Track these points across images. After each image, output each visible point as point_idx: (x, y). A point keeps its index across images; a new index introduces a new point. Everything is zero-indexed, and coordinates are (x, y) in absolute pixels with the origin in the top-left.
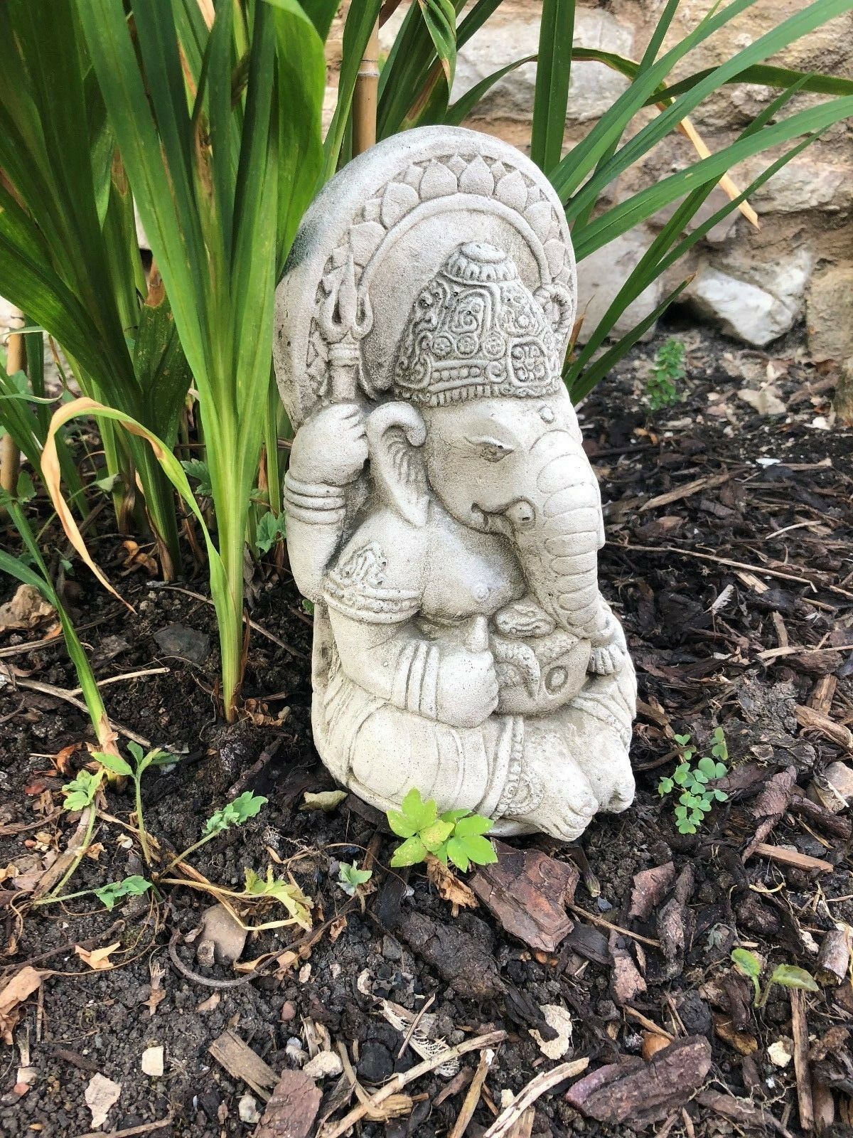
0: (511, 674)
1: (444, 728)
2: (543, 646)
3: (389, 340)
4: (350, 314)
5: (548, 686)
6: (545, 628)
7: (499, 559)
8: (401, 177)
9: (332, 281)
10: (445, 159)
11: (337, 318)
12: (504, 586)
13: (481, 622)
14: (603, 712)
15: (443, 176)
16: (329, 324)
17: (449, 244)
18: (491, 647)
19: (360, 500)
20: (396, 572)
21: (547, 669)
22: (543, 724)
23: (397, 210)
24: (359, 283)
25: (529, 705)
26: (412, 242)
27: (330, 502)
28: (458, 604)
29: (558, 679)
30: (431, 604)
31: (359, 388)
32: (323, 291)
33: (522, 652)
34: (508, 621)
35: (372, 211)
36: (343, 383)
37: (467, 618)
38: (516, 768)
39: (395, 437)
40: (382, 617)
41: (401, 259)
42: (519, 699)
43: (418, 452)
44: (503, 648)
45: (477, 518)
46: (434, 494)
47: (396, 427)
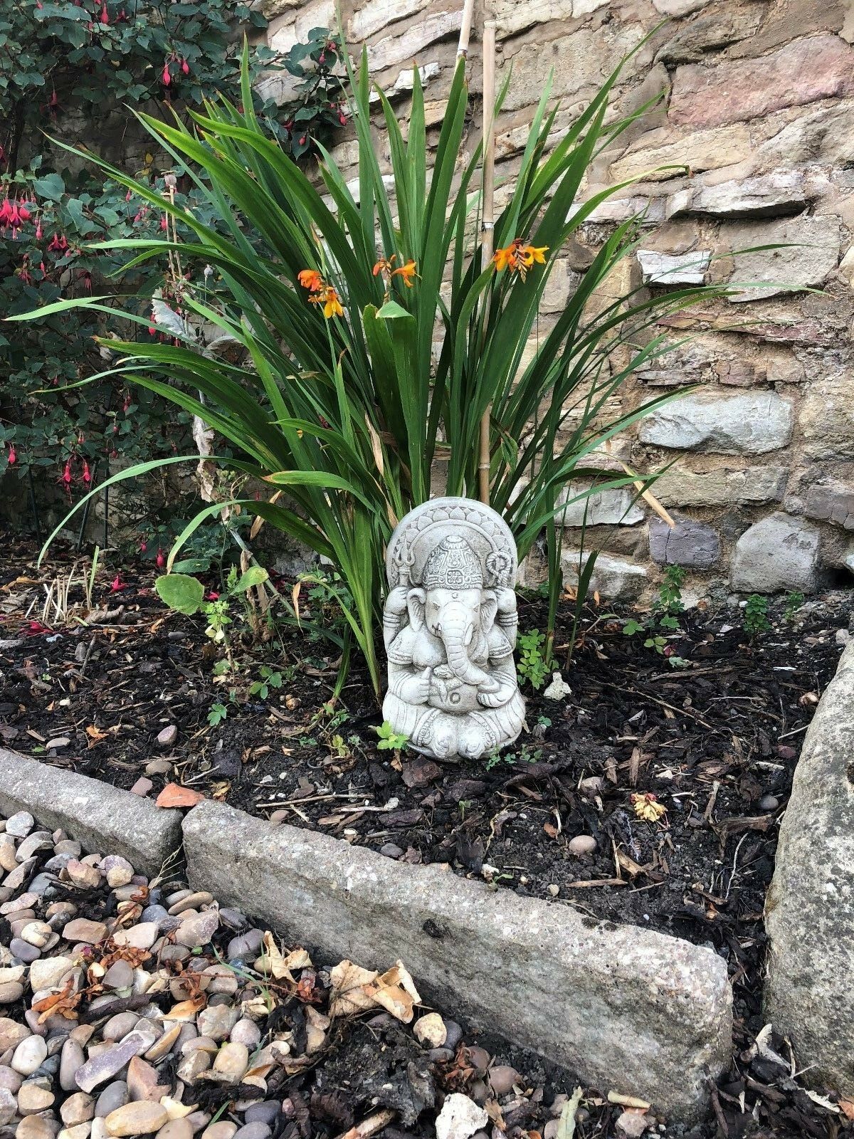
0: (434, 690)
1: (401, 702)
2: (448, 683)
3: (420, 567)
4: (405, 558)
5: (451, 699)
6: (449, 676)
7: (438, 647)
8: (425, 514)
9: (399, 547)
10: (443, 508)
11: (400, 558)
12: (438, 657)
13: (428, 669)
14: (481, 720)
15: (443, 514)
16: (397, 561)
17: (443, 536)
18: (430, 679)
19: (405, 621)
20: (403, 647)
21: (451, 693)
22: (449, 716)
23: (423, 525)
24: (408, 548)
25: (441, 705)
26: (430, 535)
27: (393, 620)
28: (422, 662)
29: (455, 698)
30: (415, 661)
31: (409, 582)
32: (396, 550)
33: (440, 683)
34: (437, 670)
35: (413, 525)
36: (403, 580)
37: (425, 667)
38: (427, 725)
39: (414, 600)
40: (397, 662)
41: (425, 540)
42: (436, 700)
43: (422, 606)
44: (434, 680)
45: (433, 630)
46: (424, 622)
47: (415, 596)
